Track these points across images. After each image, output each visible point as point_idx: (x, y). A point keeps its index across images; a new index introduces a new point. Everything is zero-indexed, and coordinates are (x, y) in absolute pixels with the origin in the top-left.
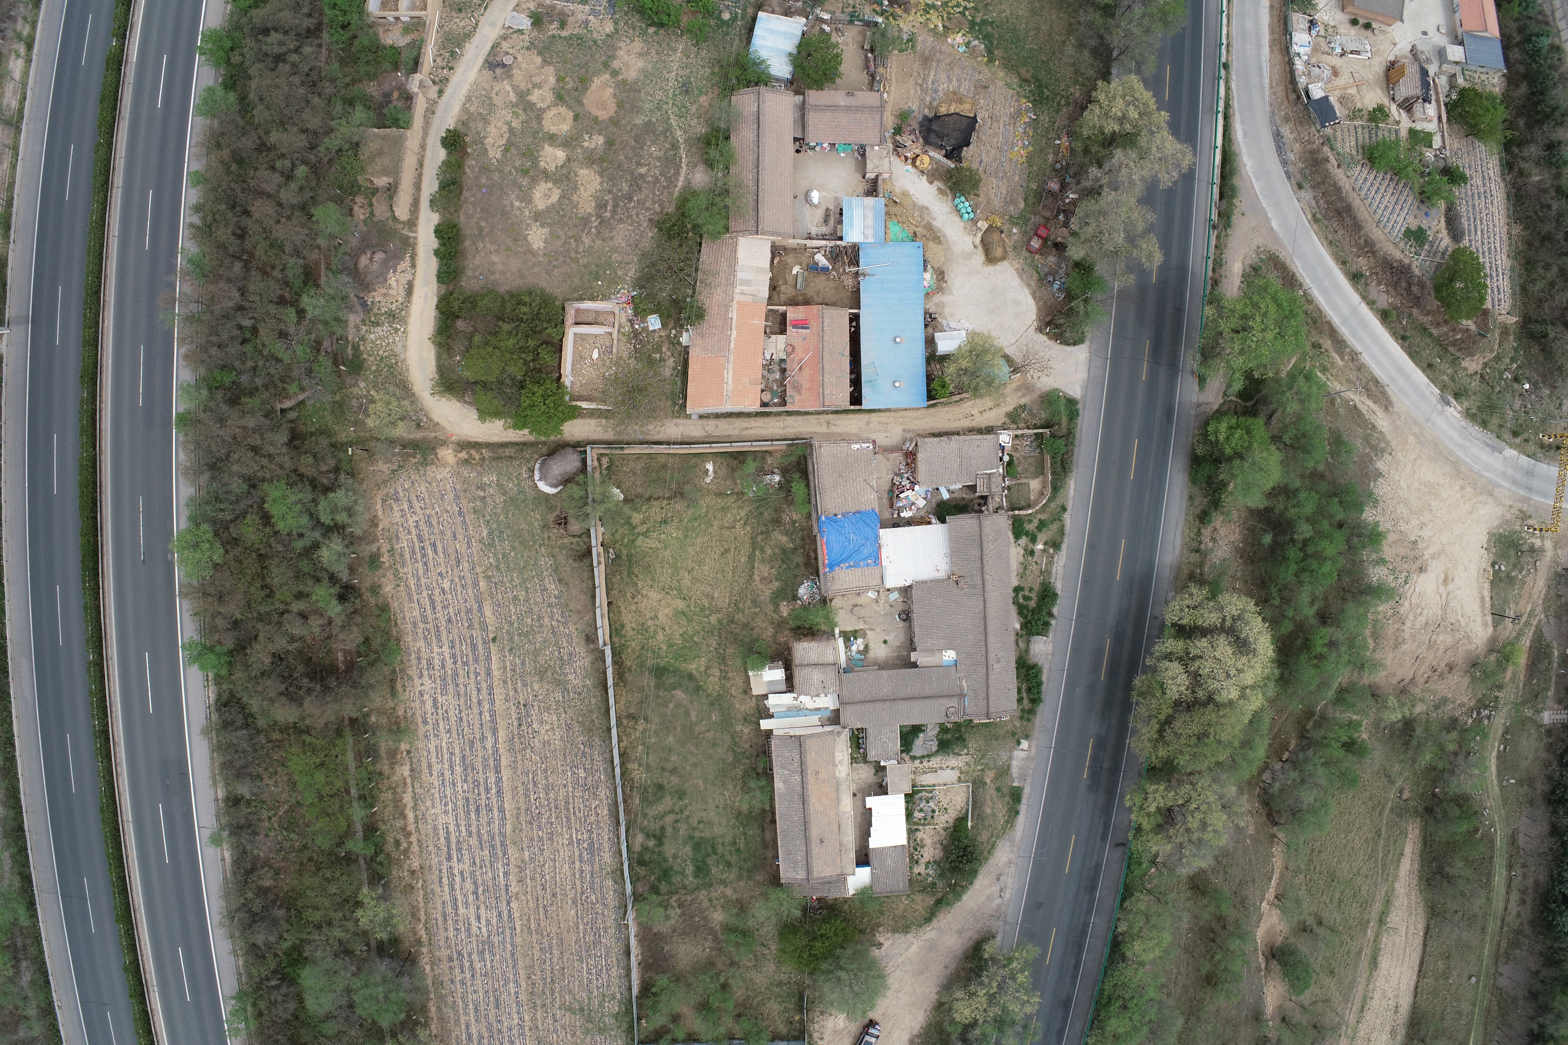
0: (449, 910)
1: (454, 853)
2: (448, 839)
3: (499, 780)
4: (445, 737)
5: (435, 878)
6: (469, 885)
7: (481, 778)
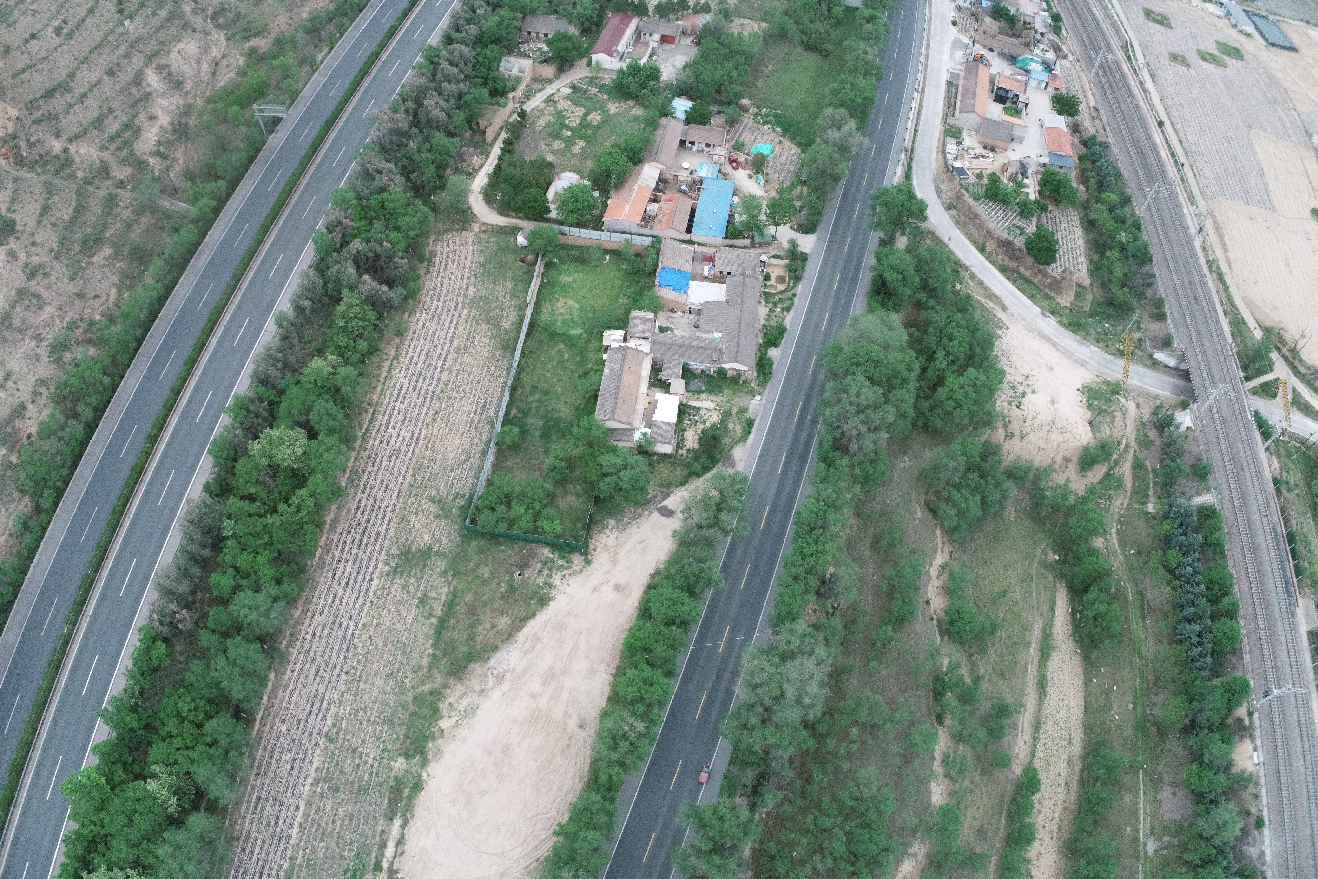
0: (383, 428)
1: (400, 399)
2: (400, 390)
3: (444, 365)
4: (422, 341)
5: (382, 410)
6: (401, 417)
7: (434, 363)
